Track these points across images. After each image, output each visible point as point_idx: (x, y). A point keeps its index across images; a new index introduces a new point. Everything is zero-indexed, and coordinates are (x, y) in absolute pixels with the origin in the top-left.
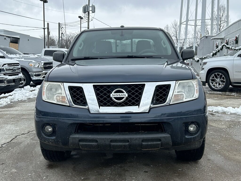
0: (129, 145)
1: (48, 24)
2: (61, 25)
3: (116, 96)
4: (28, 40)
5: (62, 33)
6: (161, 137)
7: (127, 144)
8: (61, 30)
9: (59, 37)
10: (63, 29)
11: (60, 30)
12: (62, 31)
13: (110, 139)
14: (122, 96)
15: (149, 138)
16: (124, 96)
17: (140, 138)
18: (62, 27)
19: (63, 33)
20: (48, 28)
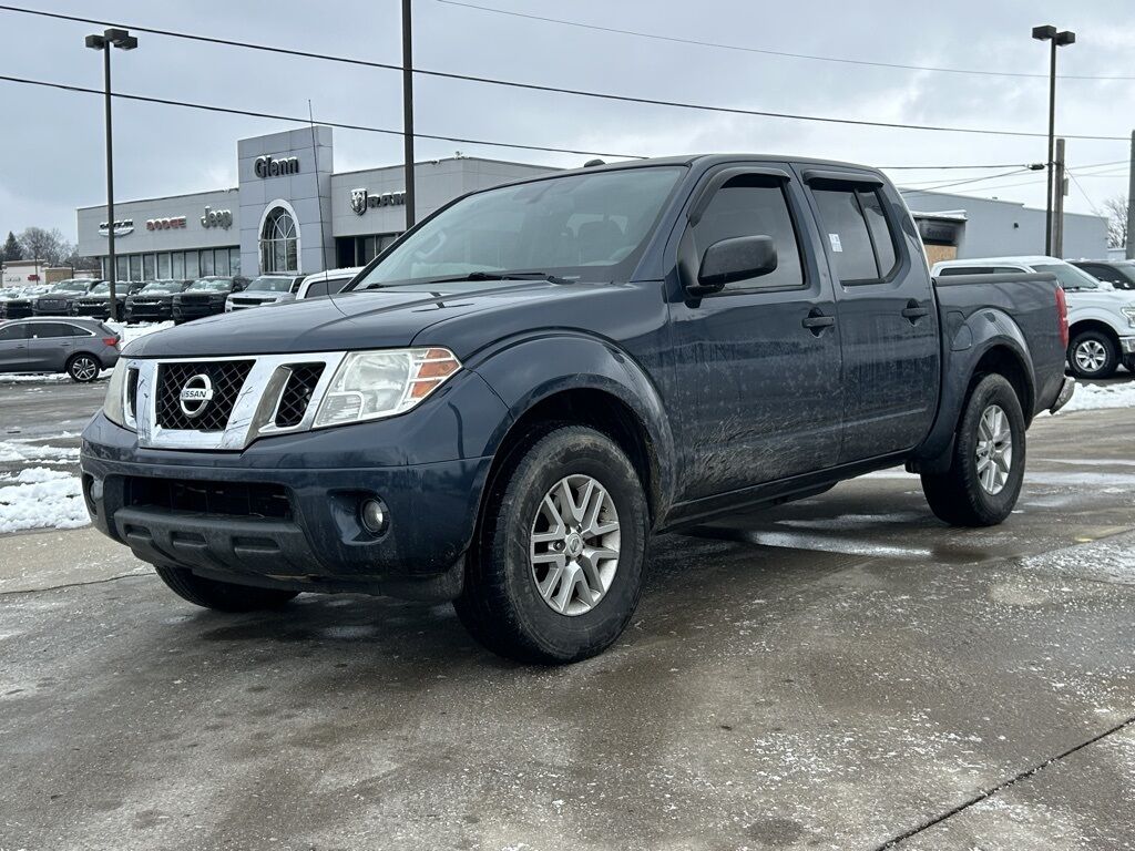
0: (205, 550)
1: (1061, 143)
3: (189, 398)
4: (1016, 226)
6: (273, 534)
7: (200, 546)
13: (167, 526)
14: (197, 398)
15: (246, 532)
16: (202, 398)
17: (224, 532)
20: (1060, 165)
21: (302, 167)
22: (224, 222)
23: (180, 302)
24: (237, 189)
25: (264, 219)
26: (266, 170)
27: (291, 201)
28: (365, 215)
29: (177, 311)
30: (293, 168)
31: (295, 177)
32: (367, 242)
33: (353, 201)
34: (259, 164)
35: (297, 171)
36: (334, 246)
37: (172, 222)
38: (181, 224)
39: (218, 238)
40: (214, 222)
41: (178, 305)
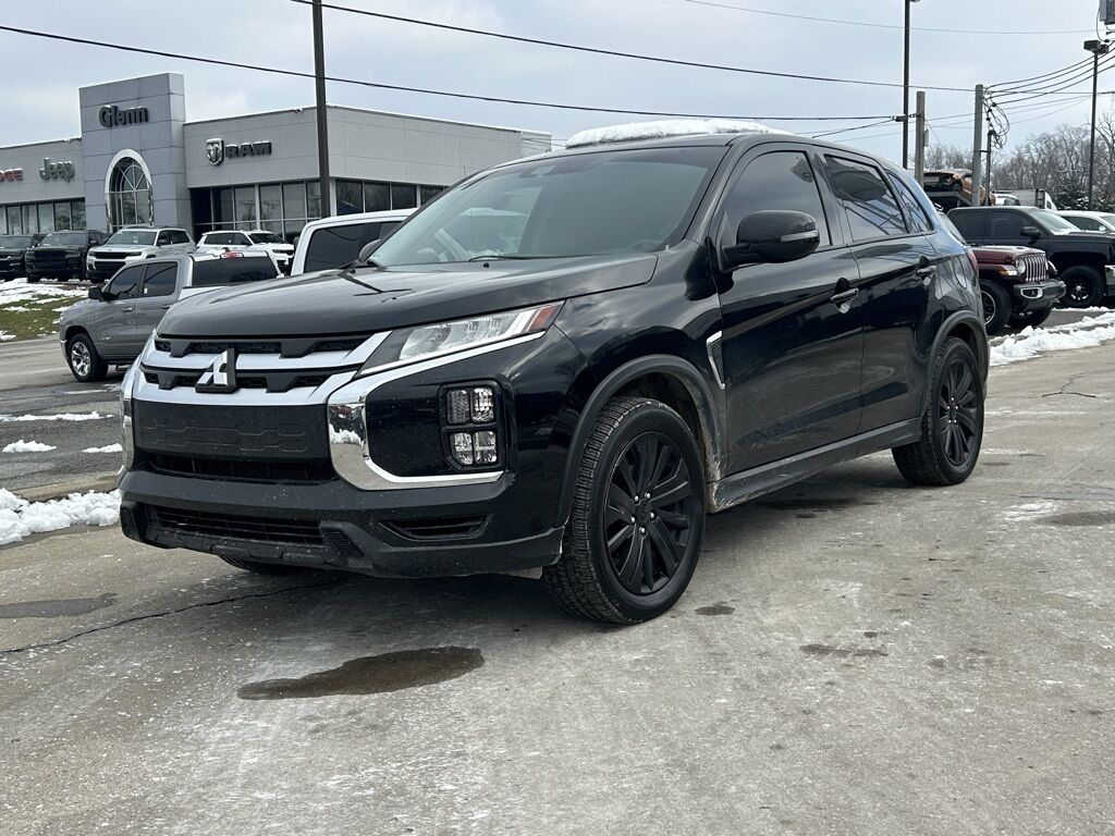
1: (920, 96)
2: (987, 96)
5: (991, 133)
8: (988, 119)
9: (977, 151)
10: (996, 112)
11: (984, 116)
12: (992, 120)
18: (994, 105)
19: (997, 130)
20: (920, 116)
21: (152, 116)
22: (66, 173)
23: (34, 258)
24: (79, 140)
25: (110, 171)
26: (112, 118)
27: (140, 151)
28: (222, 166)
29: (31, 267)
30: (141, 116)
31: (144, 127)
32: (223, 193)
33: (209, 152)
34: (103, 113)
35: (147, 120)
36: (189, 197)
37: (7, 174)
38: (18, 176)
39: (60, 190)
40: (53, 174)
41: (32, 261)
